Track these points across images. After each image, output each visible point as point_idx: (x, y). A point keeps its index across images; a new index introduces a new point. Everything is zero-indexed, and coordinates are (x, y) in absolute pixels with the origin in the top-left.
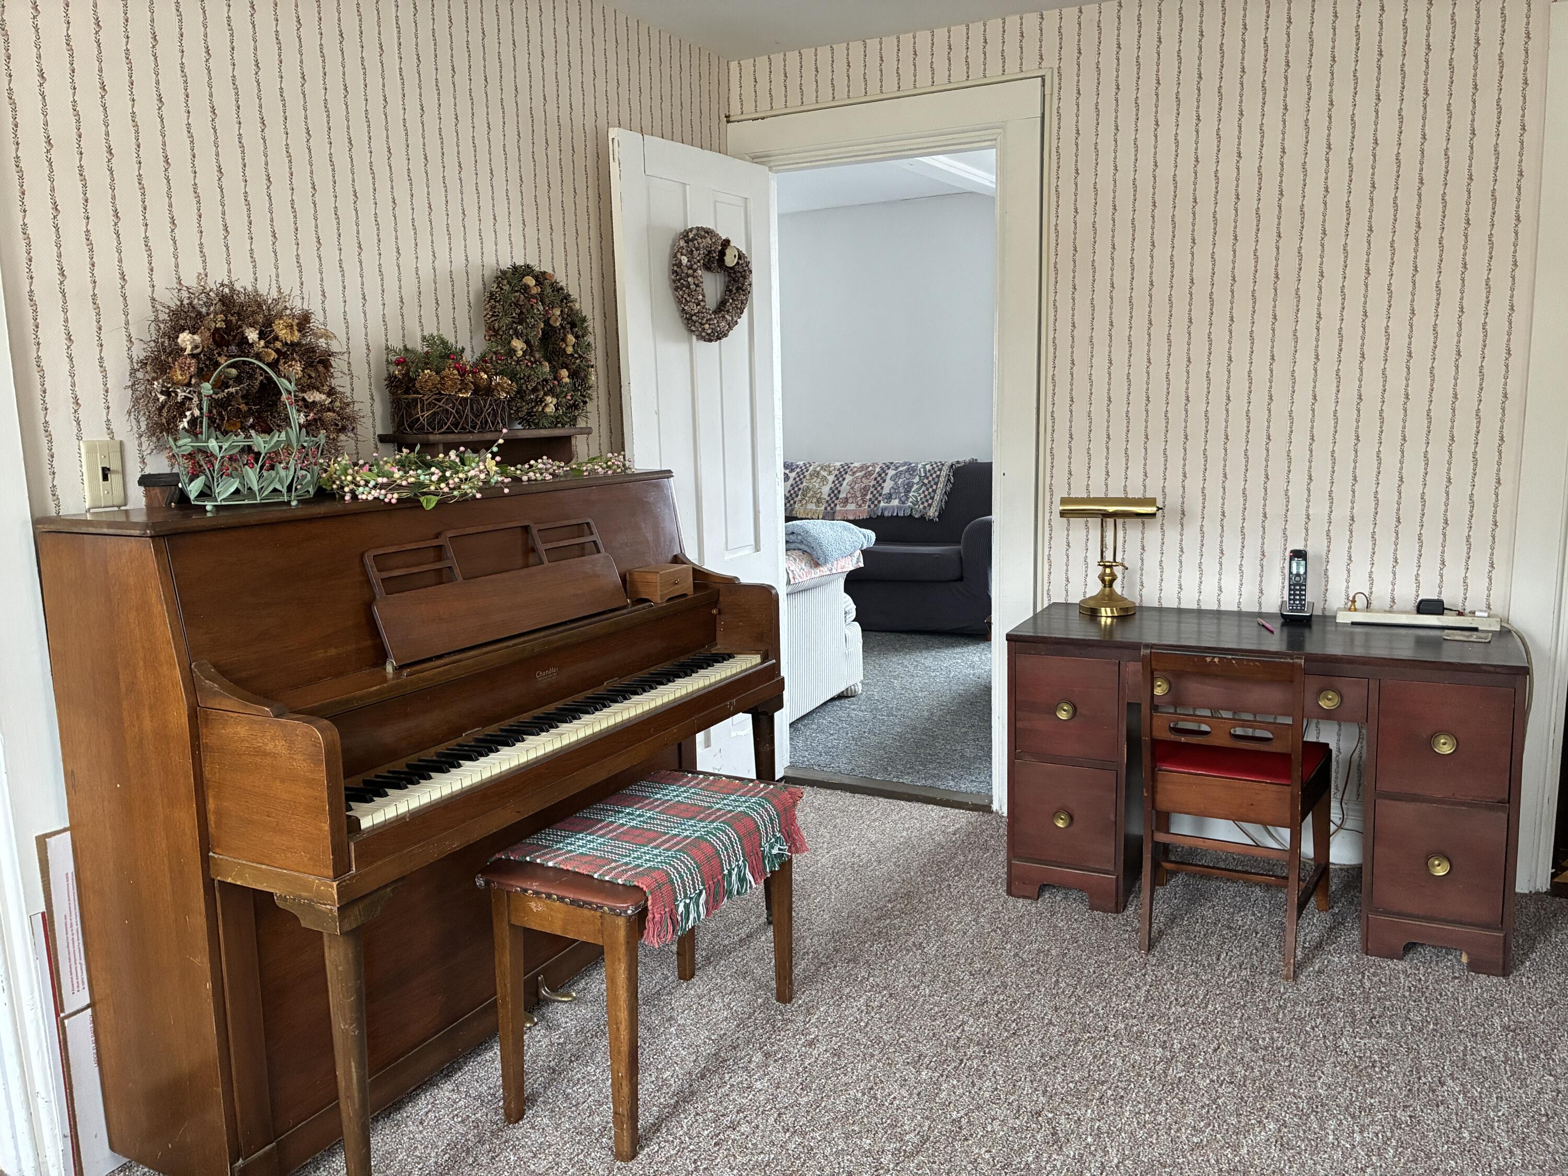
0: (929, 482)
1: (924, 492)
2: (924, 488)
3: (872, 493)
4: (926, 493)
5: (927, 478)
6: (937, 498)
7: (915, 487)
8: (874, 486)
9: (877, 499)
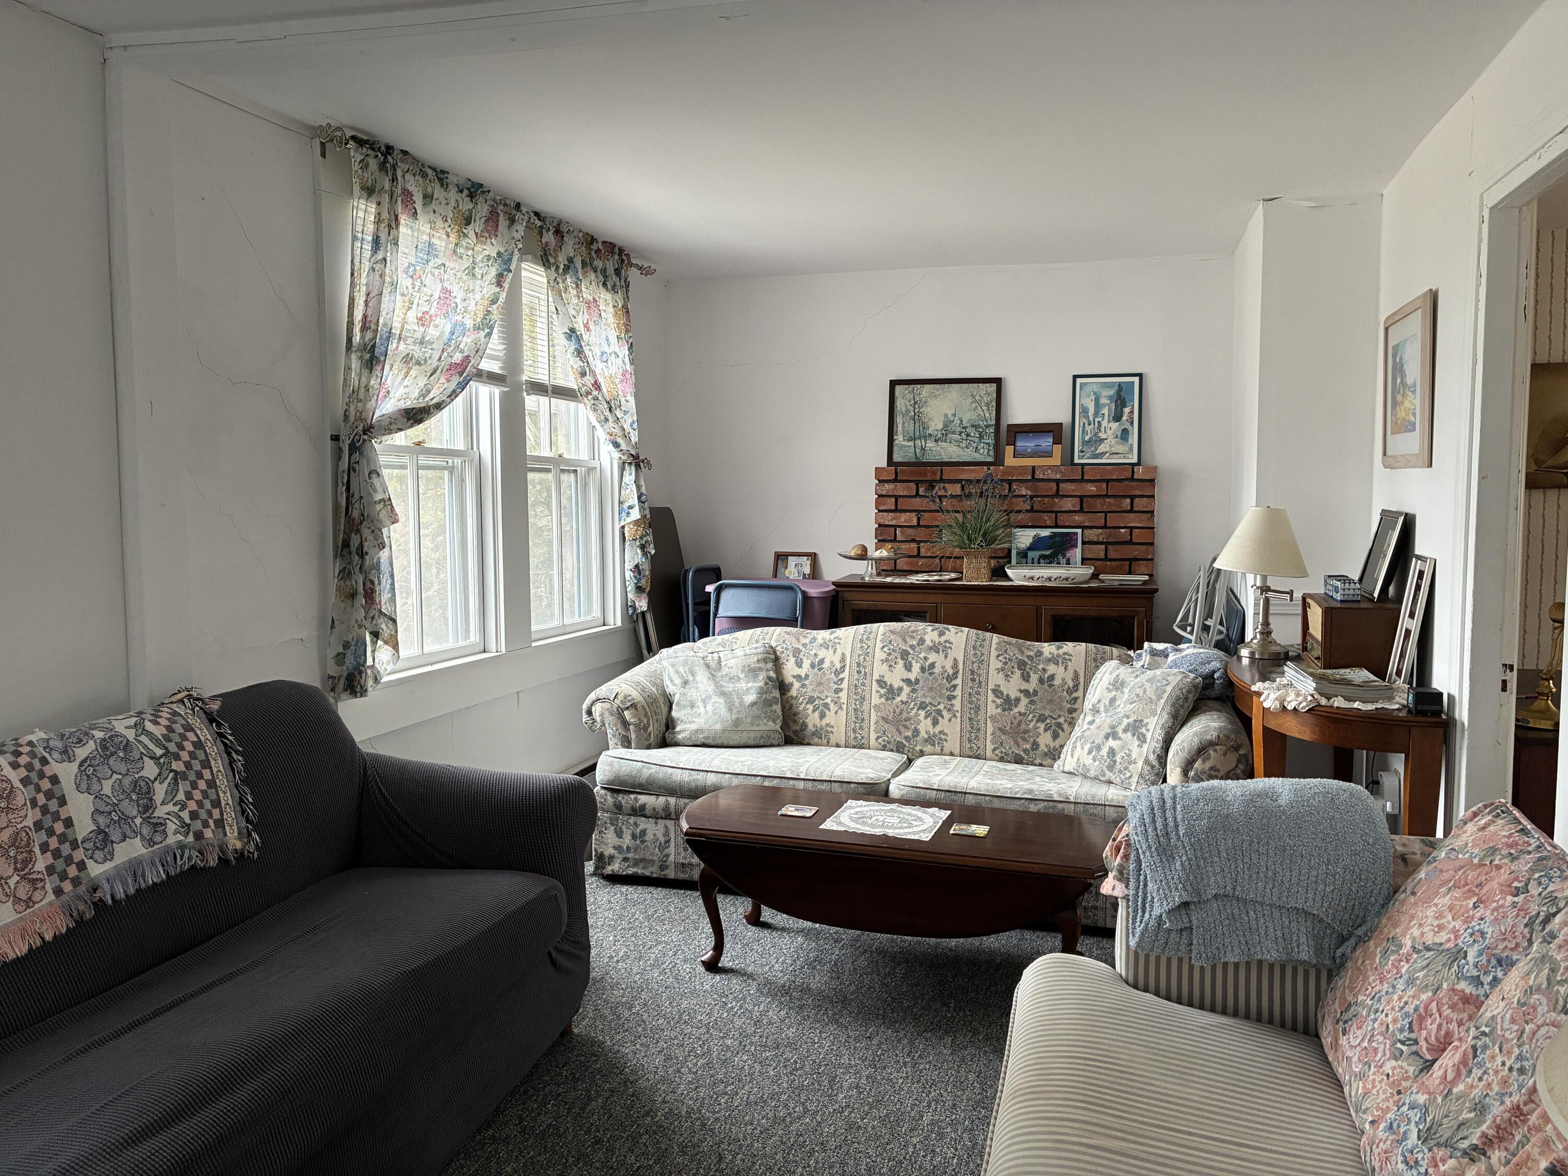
0: (188, 765)
1: (189, 796)
2: (183, 787)
3: (44, 848)
4: (197, 795)
5: (177, 757)
6: (227, 798)
7: (160, 791)
8: (38, 825)
9: (69, 860)
